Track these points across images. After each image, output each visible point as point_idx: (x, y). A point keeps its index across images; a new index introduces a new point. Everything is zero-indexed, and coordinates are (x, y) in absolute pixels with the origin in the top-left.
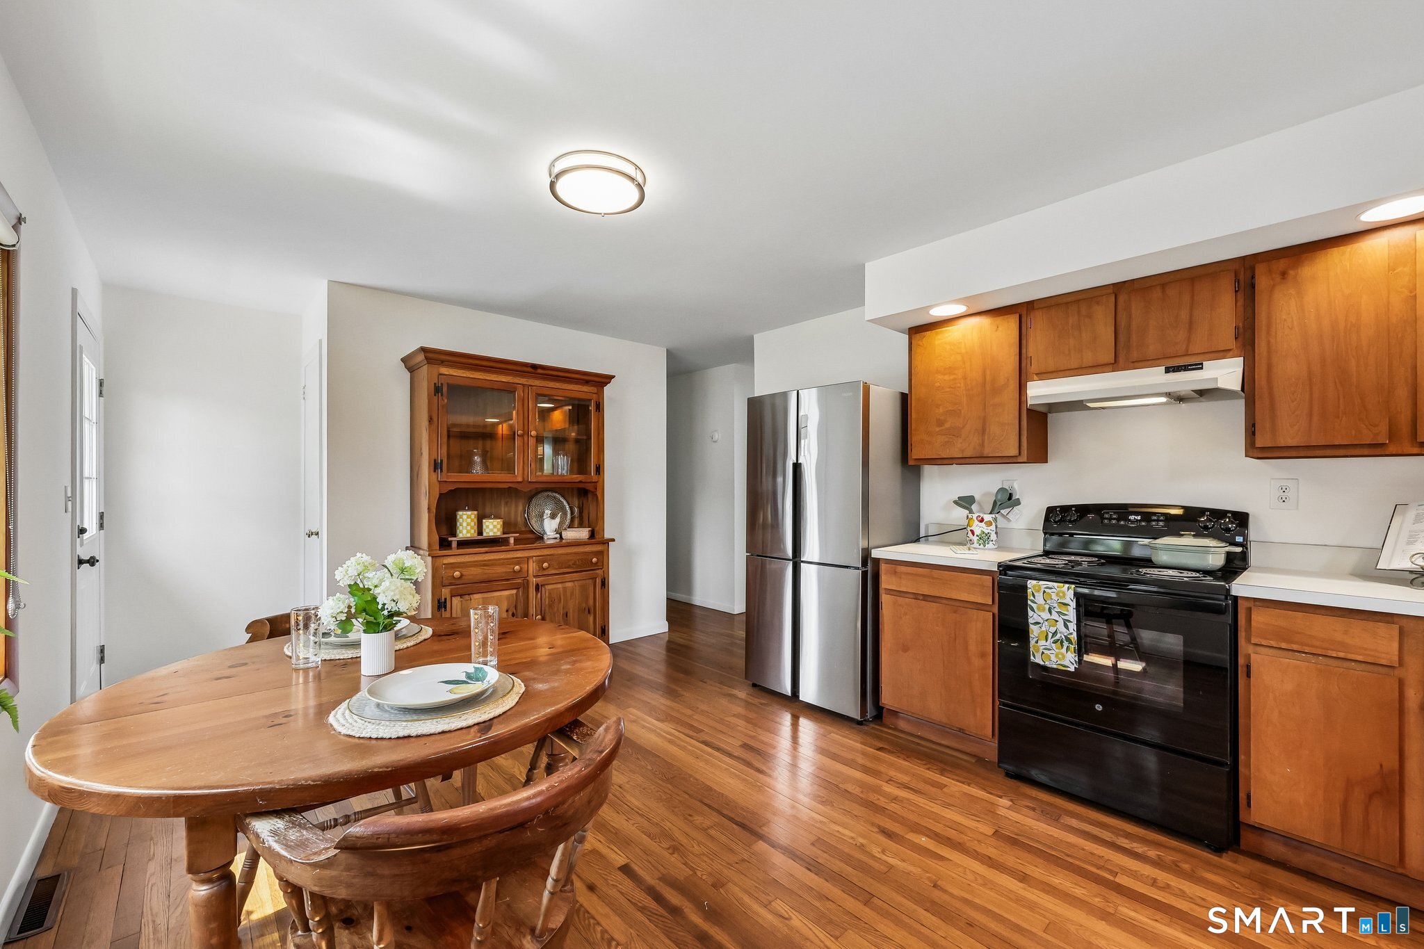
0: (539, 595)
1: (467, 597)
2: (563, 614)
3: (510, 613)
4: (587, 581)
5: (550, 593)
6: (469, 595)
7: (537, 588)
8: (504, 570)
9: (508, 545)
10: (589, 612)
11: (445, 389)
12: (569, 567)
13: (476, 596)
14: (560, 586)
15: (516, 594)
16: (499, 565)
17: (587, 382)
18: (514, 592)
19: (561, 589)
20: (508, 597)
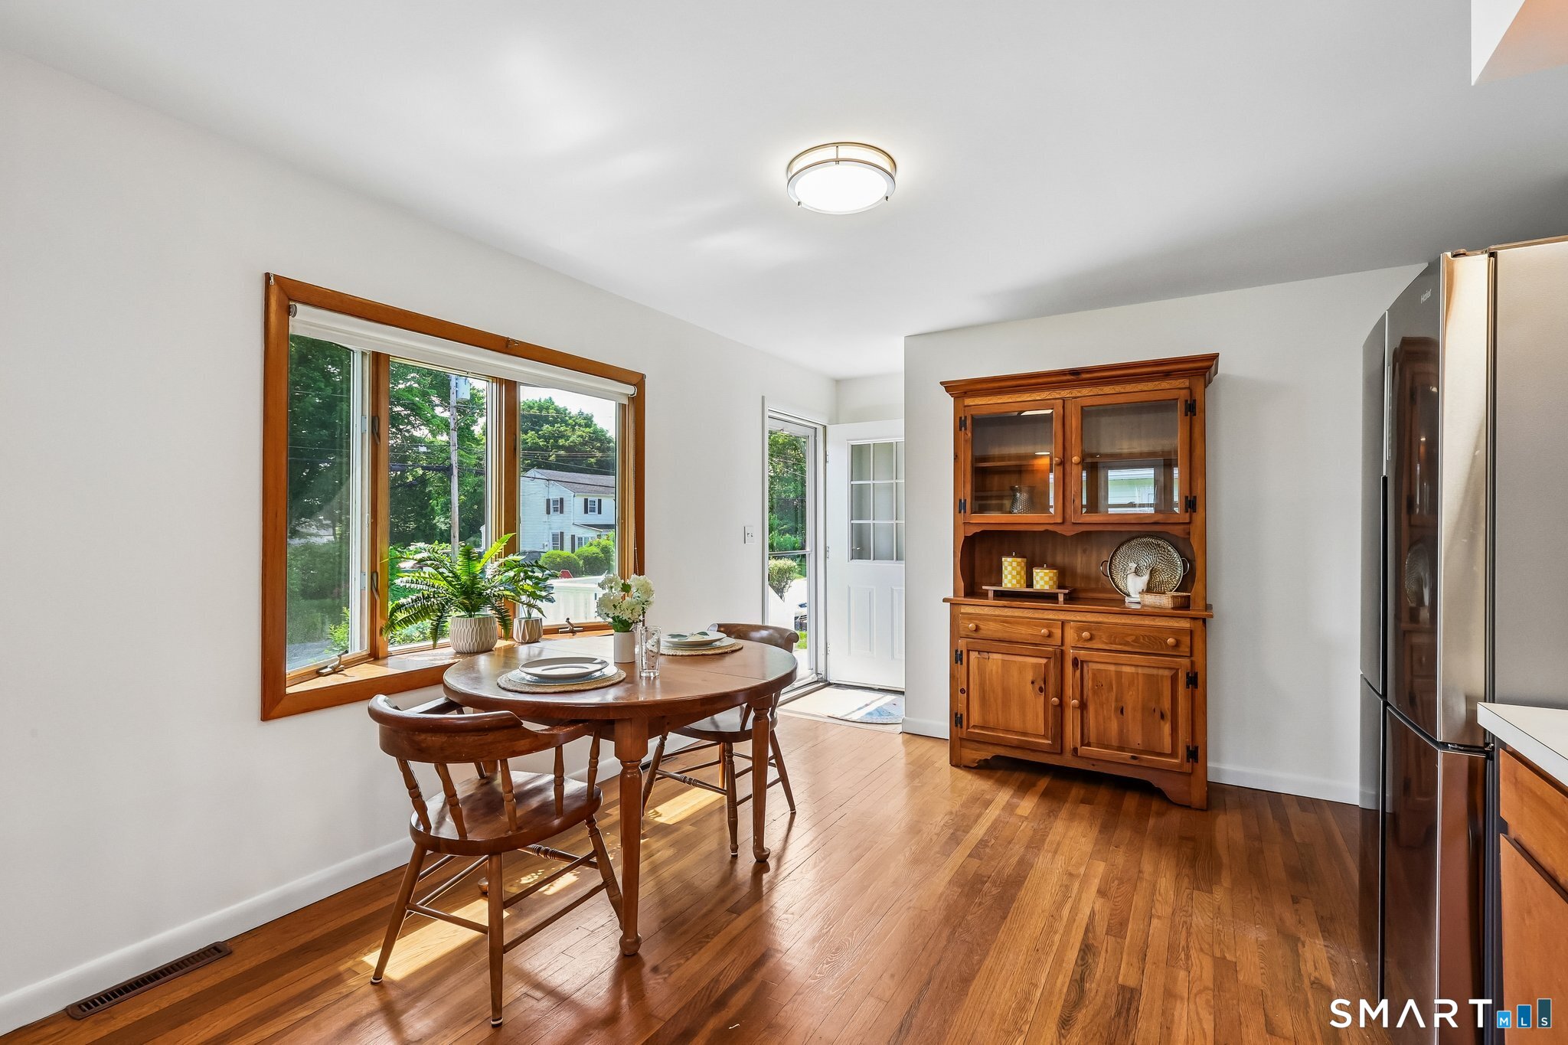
0: (1078, 673)
1: (986, 655)
2: (1116, 709)
3: (1037, 687)
4: (1161, 672)
5: (1094, 675)
6: (988, 652)
7: (1075, 662)
8: (1030, 631)
9: (1058, 603)
10: (1162, 716)
11: (969, 422)
12: (1127, 644)
13: (995, 656)
14: (1112, 668)
15: (1046, 665)
16: (1022, 624)
17: (1167, 375)
18: (1043, 661)
19: (1113, 674)
20: (1036, 666)
